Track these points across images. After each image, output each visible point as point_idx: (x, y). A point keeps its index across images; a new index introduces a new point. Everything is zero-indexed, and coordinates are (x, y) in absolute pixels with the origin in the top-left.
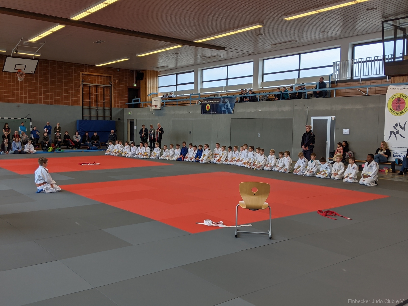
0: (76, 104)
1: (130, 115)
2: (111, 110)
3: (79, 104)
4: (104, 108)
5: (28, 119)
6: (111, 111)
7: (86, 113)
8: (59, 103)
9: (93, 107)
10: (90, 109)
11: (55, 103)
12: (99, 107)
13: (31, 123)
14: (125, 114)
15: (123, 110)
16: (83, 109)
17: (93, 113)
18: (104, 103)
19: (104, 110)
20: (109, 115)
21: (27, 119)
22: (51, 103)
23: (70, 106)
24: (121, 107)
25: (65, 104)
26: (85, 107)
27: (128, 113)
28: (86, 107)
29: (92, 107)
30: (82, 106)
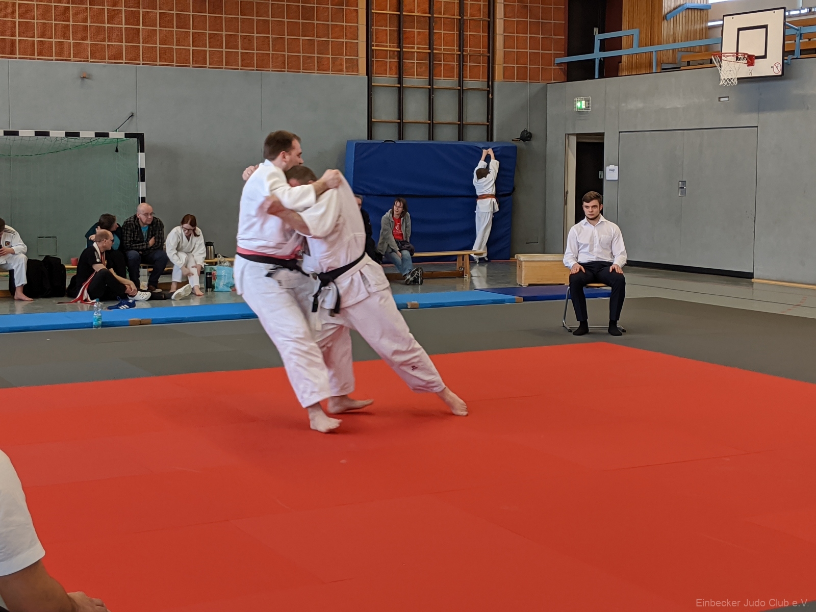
0: (337, 69)
1: (580, 113)
2: (490, 90)
3: (352, 67)
4: (461, 83)
5: (127, 135)
6: (492, 99)
7: (386, 109)
8: (263, 64)
9: (416, 80)
10: (400, 90)
11: (247, 62)
12: (442, 82)
13: (142, 156)
14: (551, 110)
15: (545, 90)
16: (370, 88)
17: (415, 109)
18: (461, 59)
19: (461, 93)
20: (483, 119)
21: (121, 135)
22: (232, 62)
23: (316, 75)
24: (534, 78)
25: (293, 66)
26: (379, 80)
27: (573, 104)
28: (386, 79)
29: (409, 81)
30: (367, 74)
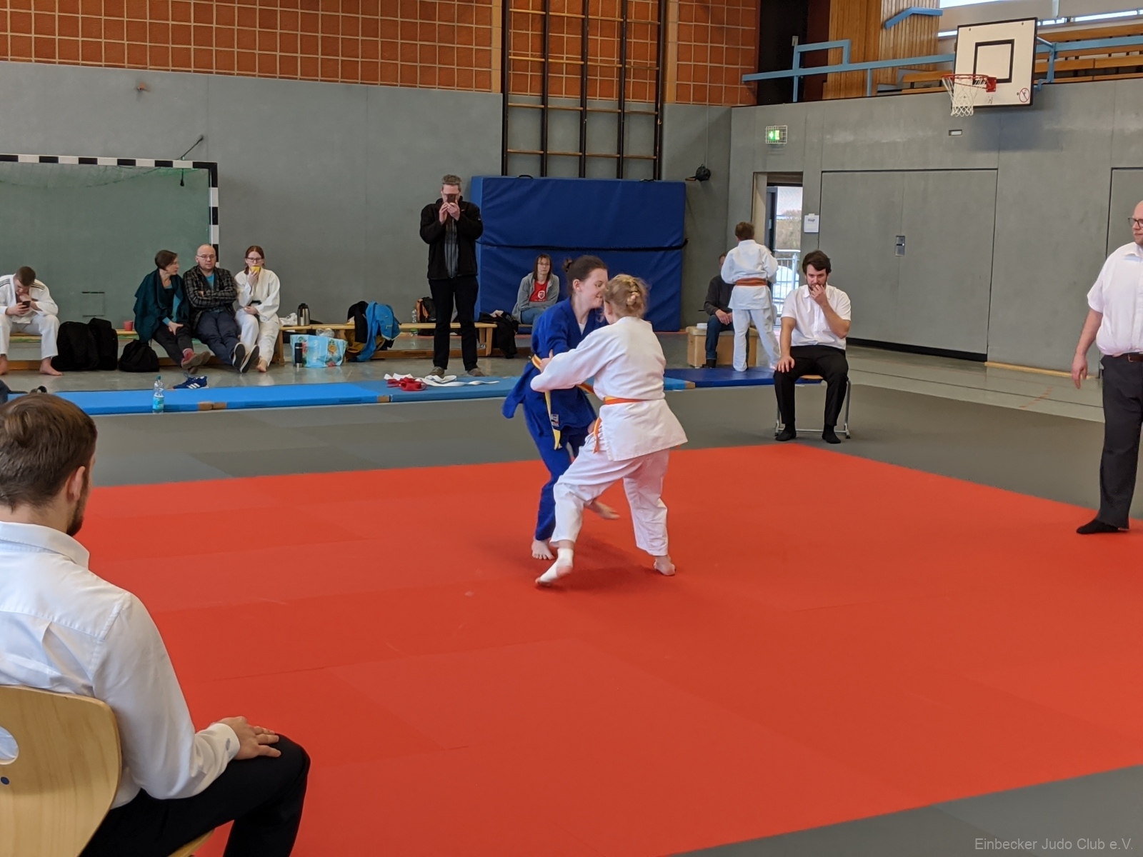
0: (465, 84)
1: (773, 146)
2: (658, 115)
3: (484, 83)
4: (621, 104)
5: (196, 165)
6: (661, 126)
7: (525, 136)
8: (370, 76)
9: (564, 100)
10: (544, 113)
11: (349, 73)
12: (598, 103)
13: (214, 192)
14: (737, 142)
15: (728, 116)
16: (506, 109)
17: (563, 137)
18: (623, 73)
19: (622, 117)
20: (648, 151)
21: (189, 164)
22: (329, 74)
23: (436, 91)
24: (715, 100)
25: (409, 79)
26: (517, 99)
27: (764, 134)
28: (526, 99)
29: (555, 101)
30: (503, 91)
